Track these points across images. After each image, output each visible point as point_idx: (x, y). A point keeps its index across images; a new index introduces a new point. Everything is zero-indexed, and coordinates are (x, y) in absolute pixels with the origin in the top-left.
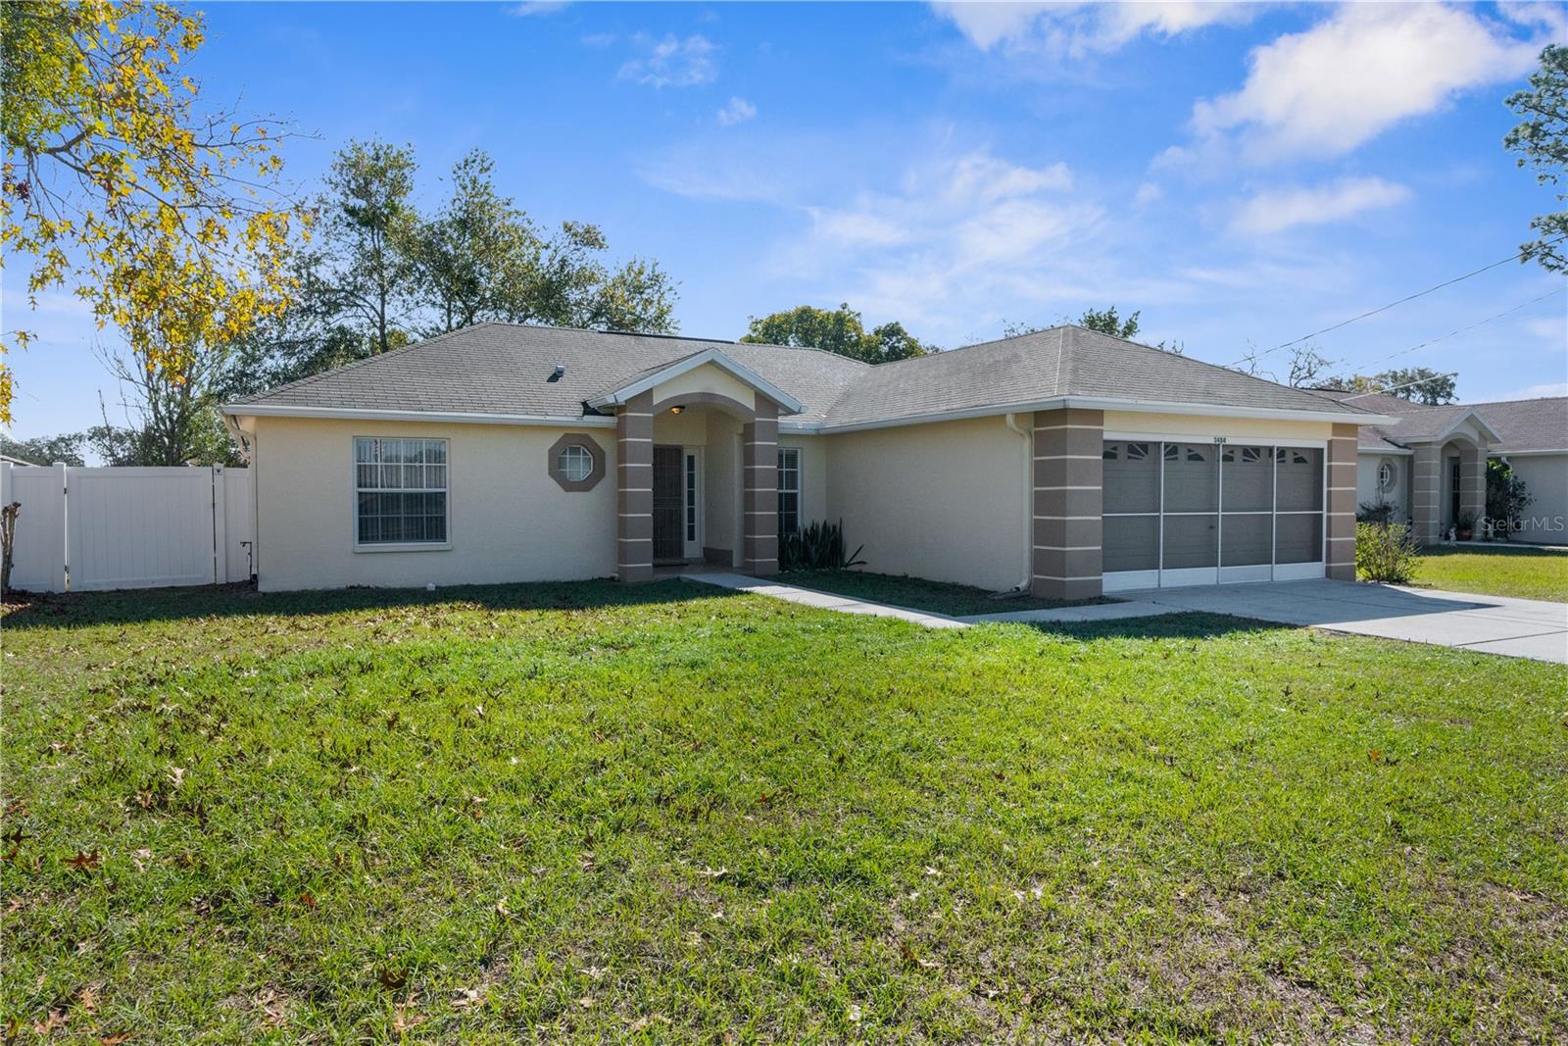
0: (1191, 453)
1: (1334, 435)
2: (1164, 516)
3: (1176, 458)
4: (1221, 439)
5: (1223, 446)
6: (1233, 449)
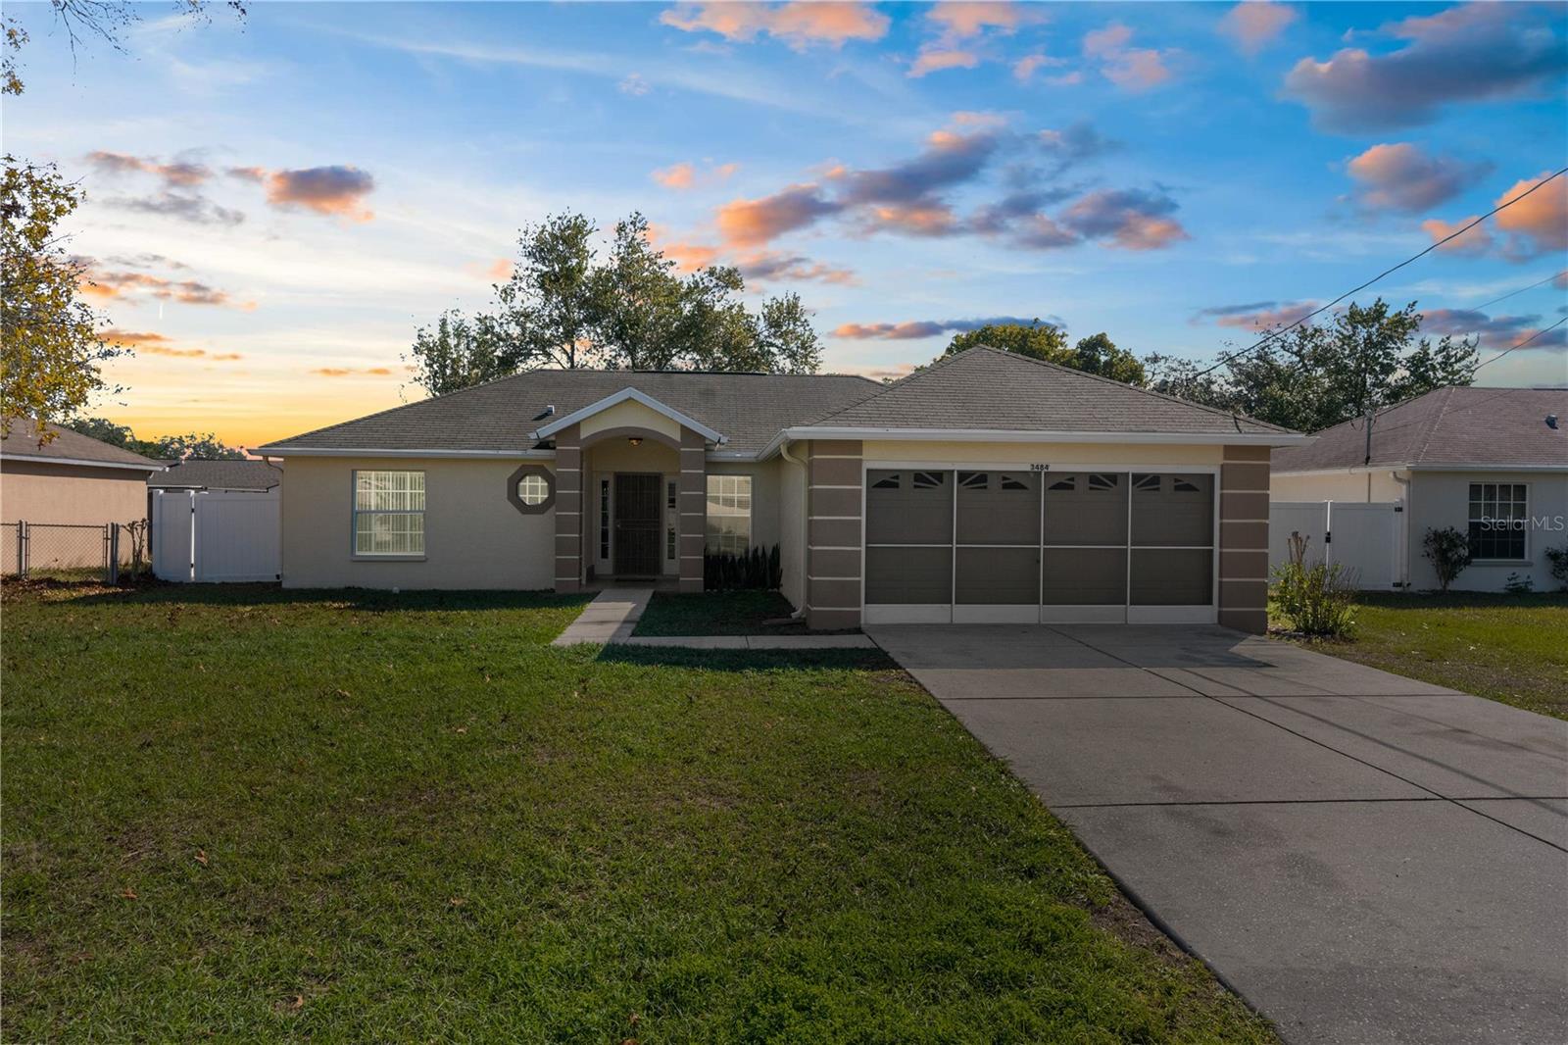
0: (1007, 481)
1: (1225, 458)
2: (957, 548)
3: (985, 487)
4: (1042, 466)
5: (1045, 473)
6: (1073, 477)
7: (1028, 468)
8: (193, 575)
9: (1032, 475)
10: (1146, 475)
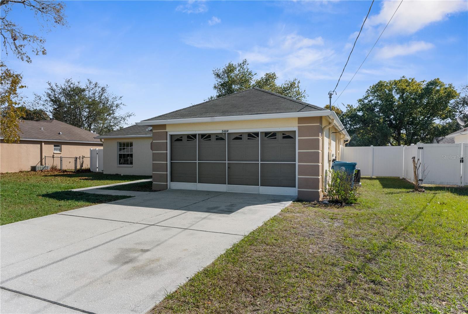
0: (218, 137)
1: (299, 123)
2: (198, 162)
3: (210, 140)
4: (226, 131)
5: (228, 133)
6: (241, 134)
7: (221, 132)
8: (97, 170)
9: (223, 134)
10: (269, 133)
